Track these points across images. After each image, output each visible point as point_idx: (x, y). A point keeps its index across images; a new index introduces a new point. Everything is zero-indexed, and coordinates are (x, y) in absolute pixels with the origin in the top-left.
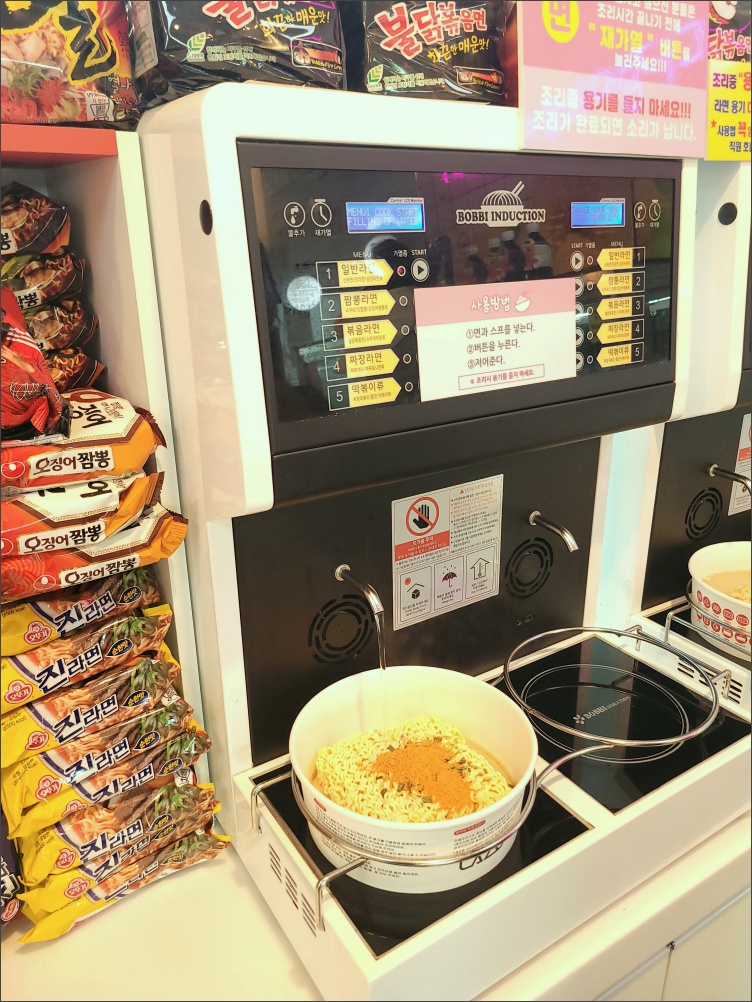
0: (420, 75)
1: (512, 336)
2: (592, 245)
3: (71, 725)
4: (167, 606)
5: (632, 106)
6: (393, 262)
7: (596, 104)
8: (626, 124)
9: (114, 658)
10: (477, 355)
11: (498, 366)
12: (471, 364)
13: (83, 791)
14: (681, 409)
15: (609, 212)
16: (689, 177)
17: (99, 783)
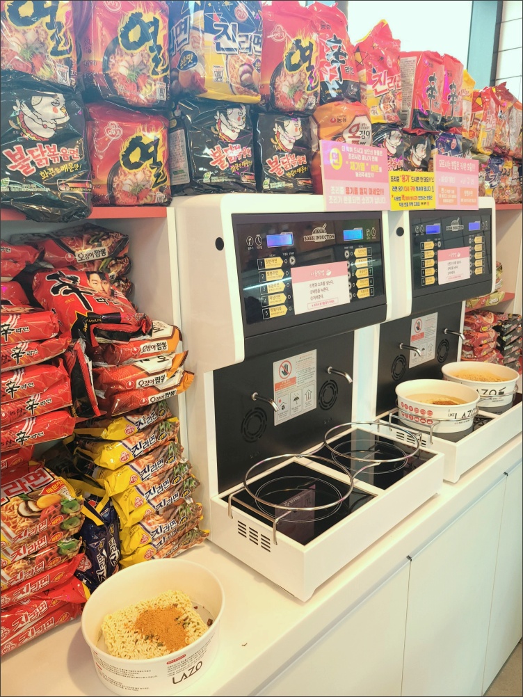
0: (284, 182)
1: (326, 286)
2: (352, 247)
3: (146, 472)
4: (176, 418)
5: (363, 192)
6: (283, 258)
7: (350, 192)
8: (361, 198)
9: (160, 441)
10: (314, 295)
11: (321, 299)
12: (312, 299)
13: (151, 504)
14: (390, 316)
15: (356, 234)
16: (385, 218)
17: (158, 501)
